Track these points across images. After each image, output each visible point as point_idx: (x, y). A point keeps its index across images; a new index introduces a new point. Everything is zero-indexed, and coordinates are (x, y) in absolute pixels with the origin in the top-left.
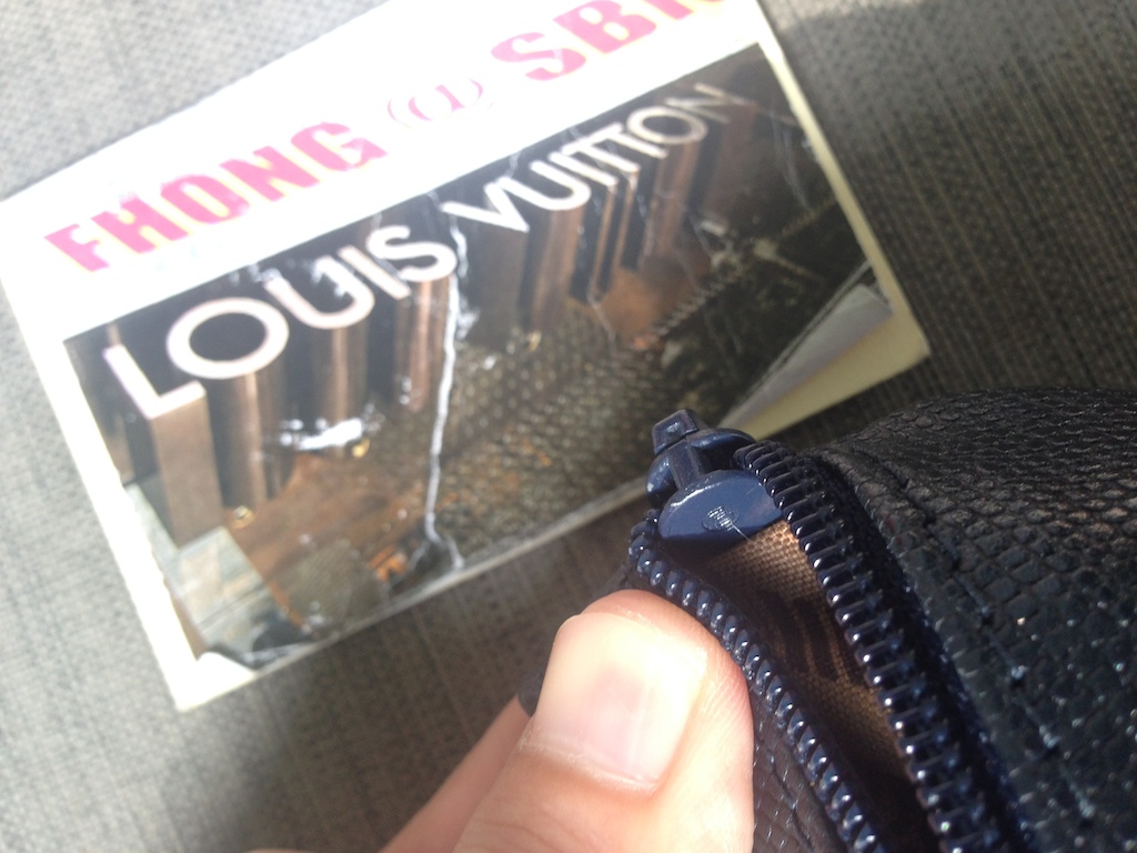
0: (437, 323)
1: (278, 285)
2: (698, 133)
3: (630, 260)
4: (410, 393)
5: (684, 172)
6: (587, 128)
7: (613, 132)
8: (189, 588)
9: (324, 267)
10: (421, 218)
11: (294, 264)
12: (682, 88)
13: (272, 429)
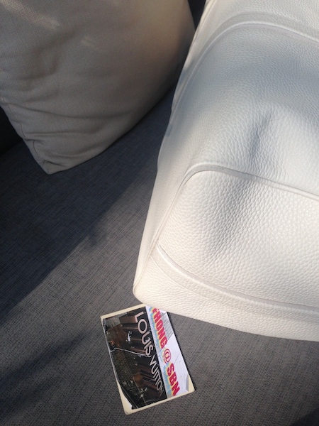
0: (141, 352)
1: (148, 333)
2: (158, 389)
3: (144, 378)
4: (132, 348)
5: (153, 387)
6: (161, 375)
7: (160, 378)
8: (114, 318)
9: (150, 339)
10: (154, 352)
11: (150, 335)
12: (164, 388)
13: (131, 330)
